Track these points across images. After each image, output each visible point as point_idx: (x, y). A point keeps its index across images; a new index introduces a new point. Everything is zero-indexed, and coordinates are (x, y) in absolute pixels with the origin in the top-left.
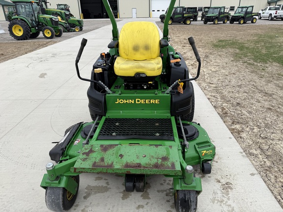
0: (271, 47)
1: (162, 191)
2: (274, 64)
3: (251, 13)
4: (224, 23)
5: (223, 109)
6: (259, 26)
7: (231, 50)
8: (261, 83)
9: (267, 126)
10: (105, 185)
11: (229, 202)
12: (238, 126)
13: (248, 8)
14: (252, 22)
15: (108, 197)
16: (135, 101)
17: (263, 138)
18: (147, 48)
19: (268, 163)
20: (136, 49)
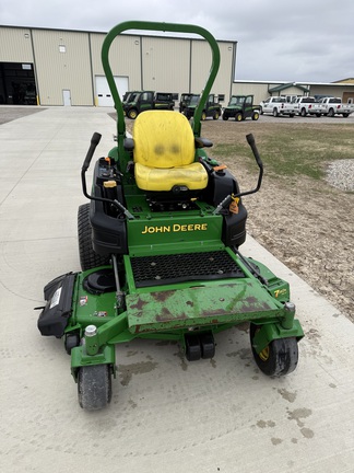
0: (290, 154)
1: (234, 354)
2: (303, 176)
3: (251, 105)
4: (215, 119)
5: (265, 238)
6: (263, 124)
7: (240, 159)
8: (298, 201)
9: (327, 254)
10: (146, 360)
11: (324, 352)
12: (293, 259)
13: (246, 97)
14: (253, 119)
15: (160, 376)
16: (172, 229)
17: (330, 271)
18: (176, 150)
19: (347, 301)
20: (159, 151)
